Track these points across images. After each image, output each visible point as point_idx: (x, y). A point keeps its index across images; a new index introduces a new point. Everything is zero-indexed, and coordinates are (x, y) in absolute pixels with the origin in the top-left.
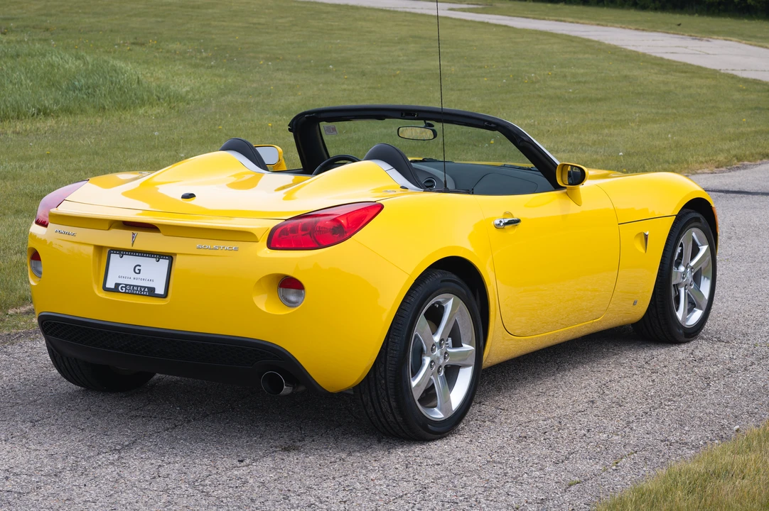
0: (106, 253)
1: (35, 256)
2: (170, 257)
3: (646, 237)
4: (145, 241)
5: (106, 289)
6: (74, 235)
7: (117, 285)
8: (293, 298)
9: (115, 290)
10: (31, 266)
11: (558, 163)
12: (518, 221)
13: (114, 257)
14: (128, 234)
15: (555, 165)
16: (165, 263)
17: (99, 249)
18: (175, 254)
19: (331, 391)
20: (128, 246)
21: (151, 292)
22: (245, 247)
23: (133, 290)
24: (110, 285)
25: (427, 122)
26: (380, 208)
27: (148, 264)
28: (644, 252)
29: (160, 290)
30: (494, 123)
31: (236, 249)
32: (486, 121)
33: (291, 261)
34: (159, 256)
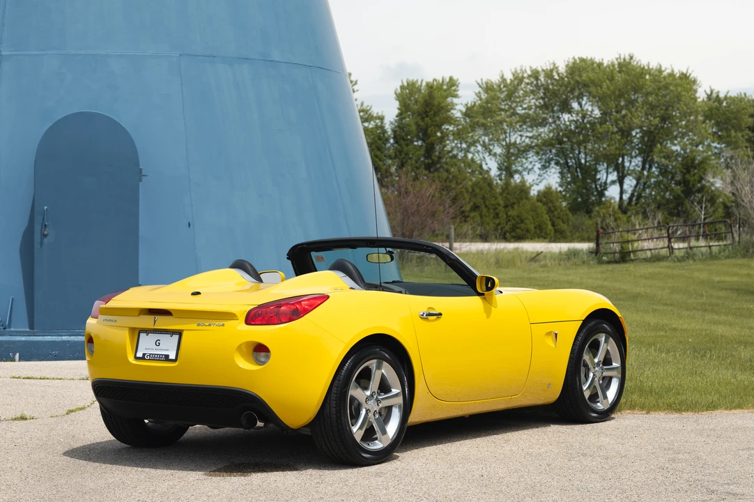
0: (137, 333)
1: (90, 340)
2: (180, 333)
3: (556, 334)
4: (162, 323)
5: (136, 358)
6: (115, 321)
7: (144, 354)
8: (263, 360)
9: (143, 358)
10: (87, 347)
11: (478, 274)
12: (441, 314)
13: (143, 336)
14: (151, 318)
15: (475, 276)
16: (176, 337)
17: (132, 330)
18: (183, 330)
19: (292, 427)
20: (151, 327)
21: (167, 358)
22: (229, 324)
23: (154, 358)
24: (139, 354)
25: (388, 249)
26: (327, 297)
27: (164, 338)
28: (554, 346)
29: (172, 356)
30: (431, 247)
31: (223, 325)
32: (424, 245)
33: (261, 333)
34: (172, 332)
